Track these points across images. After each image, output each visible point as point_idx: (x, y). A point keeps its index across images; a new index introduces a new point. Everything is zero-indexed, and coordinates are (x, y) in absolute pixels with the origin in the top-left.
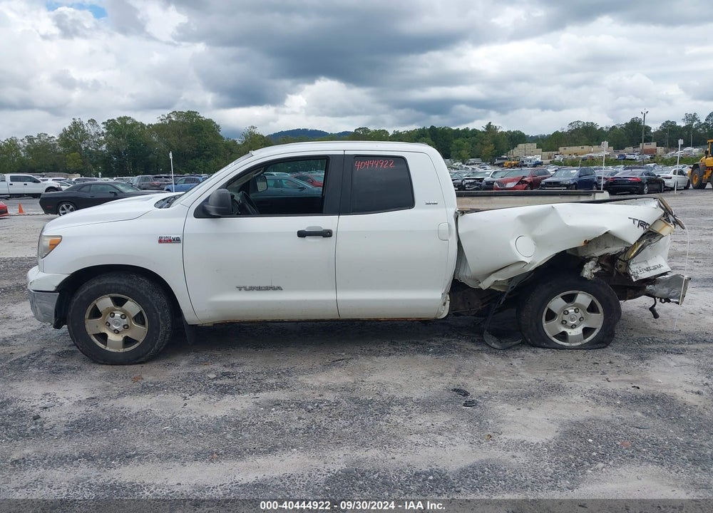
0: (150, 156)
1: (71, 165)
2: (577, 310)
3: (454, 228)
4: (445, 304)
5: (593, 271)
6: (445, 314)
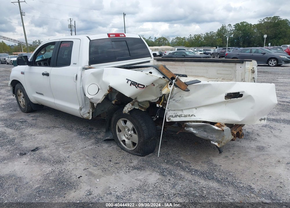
0: (252, 38)
1: (218, 43)
2: (129, 130)
3: (79, 77)
4: (89, 113)
5: (128, 109)
6: (91, 118)
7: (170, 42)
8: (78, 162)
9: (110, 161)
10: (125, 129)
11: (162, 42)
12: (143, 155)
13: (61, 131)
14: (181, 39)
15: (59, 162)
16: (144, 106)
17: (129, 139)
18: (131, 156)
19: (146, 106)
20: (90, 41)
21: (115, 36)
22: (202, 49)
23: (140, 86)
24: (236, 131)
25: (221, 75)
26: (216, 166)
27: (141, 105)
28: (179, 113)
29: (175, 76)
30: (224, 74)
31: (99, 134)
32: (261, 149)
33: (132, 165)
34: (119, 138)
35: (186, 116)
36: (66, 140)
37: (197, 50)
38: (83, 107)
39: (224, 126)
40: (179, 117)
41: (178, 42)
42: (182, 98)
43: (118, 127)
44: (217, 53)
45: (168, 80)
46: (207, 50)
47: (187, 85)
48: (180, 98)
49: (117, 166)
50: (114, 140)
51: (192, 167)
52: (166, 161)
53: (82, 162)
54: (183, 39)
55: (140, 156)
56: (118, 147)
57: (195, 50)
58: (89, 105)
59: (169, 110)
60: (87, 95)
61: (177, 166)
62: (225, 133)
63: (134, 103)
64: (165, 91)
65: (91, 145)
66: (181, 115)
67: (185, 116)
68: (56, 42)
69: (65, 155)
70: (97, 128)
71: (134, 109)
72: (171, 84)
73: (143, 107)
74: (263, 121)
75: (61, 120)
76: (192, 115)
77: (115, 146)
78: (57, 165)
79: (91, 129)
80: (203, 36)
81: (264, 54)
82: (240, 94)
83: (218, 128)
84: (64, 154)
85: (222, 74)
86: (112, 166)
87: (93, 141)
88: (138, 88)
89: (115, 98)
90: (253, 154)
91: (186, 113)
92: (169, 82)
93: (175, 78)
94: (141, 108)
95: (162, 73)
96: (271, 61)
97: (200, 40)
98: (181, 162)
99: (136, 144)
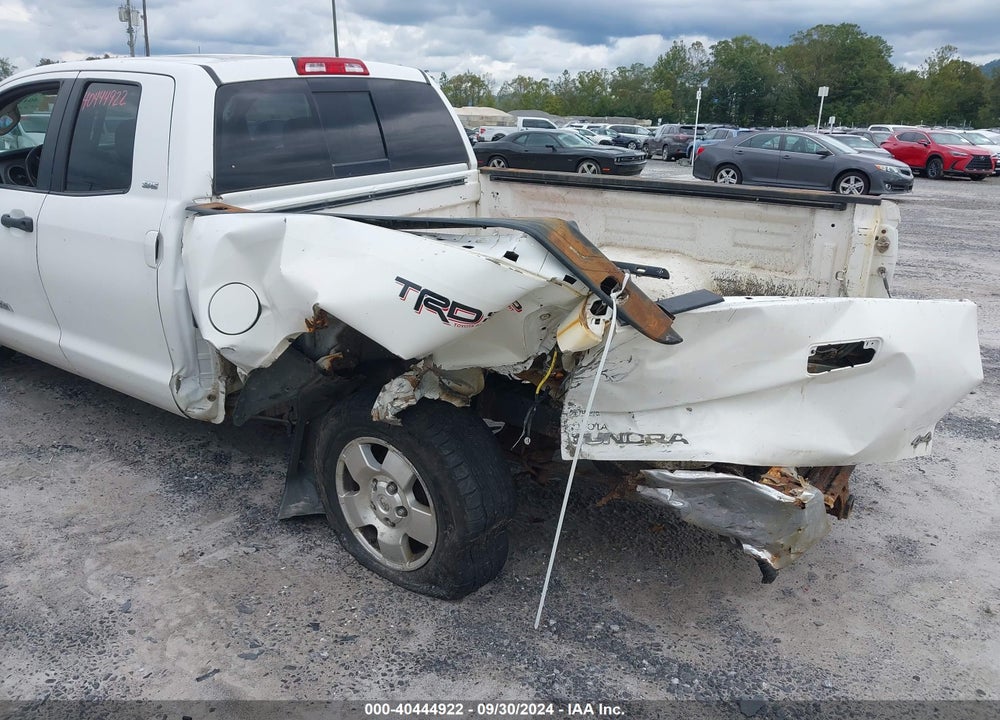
0: (768, 96)
1: (658, 108)
2: (393, 487)
3: (169, 244)
4: (211, 398)
5: (397, 403)
6: (220, 418)
7: (496, 91)
8: (170, 633)
9: (316, 626)
10: (375, 480)
11: (465, 92)
12: (455, 596)
13: (92, 467)
14: (535, 87)
15: (86, 636)
16: (463, 388)
17: (393, 525)
18: (401, 601)
19: (470, 387)
20: (220, 86)
21: (324, 69)
22: (609, 126)
23: (460, 313)
24: (832, 494)
25: (750, 250)
26: (758, 640)
27: (452, 384)
28: (619, 426)
29: (617, 276)
30: (759, 247)
31: (256, 483)
32: (904, 550)
33: (412, 646)
34: (351, 515)
35: (645, 441)
36: (115, 517)
37: (588, 128)
38: (187, 373)
39: (800, 485)
40: (618, 442)
41: (525, 96)
42: (637, 365)
43: (346, 470)
44: (661, 141)
45: (586, 291)
46: (624, 130)
47: (671, 316)
48: (628, 367)
49: (348, 653)
50: (325, 520)
51: (666, 653)
52: (552, 622)
53: (192, 633)
54: (540, 85)
55: (443, 598)
56: (346, 554)
57: (585, 126)
58: (213, 368)
59: (574, 412)
60: (209, 334)
61: (605, 647)
62: (806, 513)
63: (420, 376)
64: (570, 339)
65: (225, 543)
66: (628, 434)
67: (642, 442)
68: (64, 81)
69: (111, 597)
70: (246, 458)
71: (423, 400)
72: (599, 309)
73: (457, 393)
74: (922, 446)
75: (94, 413)
76: (673, 439)
77: (330, 548)
78: (72, 657)
79: (222, 460)
80: (610, 77)
81: (826, 154)
82: (865, 347)
83: (781, 494)
84: (104, 593)
85: (753, 247)
86: (325, 654)
87: (231, 518)
88: (452, 322)
89: (330, 346)
90: (885, 576)
91: (645, 425)
92: (588, 297)
93: (621, 286)
94: (447, 395)
95: (561, 259)
96: (848, 181)
97: (598, 93)
98: (615, 628)
99: (427, 547)
